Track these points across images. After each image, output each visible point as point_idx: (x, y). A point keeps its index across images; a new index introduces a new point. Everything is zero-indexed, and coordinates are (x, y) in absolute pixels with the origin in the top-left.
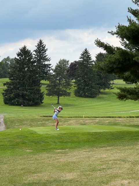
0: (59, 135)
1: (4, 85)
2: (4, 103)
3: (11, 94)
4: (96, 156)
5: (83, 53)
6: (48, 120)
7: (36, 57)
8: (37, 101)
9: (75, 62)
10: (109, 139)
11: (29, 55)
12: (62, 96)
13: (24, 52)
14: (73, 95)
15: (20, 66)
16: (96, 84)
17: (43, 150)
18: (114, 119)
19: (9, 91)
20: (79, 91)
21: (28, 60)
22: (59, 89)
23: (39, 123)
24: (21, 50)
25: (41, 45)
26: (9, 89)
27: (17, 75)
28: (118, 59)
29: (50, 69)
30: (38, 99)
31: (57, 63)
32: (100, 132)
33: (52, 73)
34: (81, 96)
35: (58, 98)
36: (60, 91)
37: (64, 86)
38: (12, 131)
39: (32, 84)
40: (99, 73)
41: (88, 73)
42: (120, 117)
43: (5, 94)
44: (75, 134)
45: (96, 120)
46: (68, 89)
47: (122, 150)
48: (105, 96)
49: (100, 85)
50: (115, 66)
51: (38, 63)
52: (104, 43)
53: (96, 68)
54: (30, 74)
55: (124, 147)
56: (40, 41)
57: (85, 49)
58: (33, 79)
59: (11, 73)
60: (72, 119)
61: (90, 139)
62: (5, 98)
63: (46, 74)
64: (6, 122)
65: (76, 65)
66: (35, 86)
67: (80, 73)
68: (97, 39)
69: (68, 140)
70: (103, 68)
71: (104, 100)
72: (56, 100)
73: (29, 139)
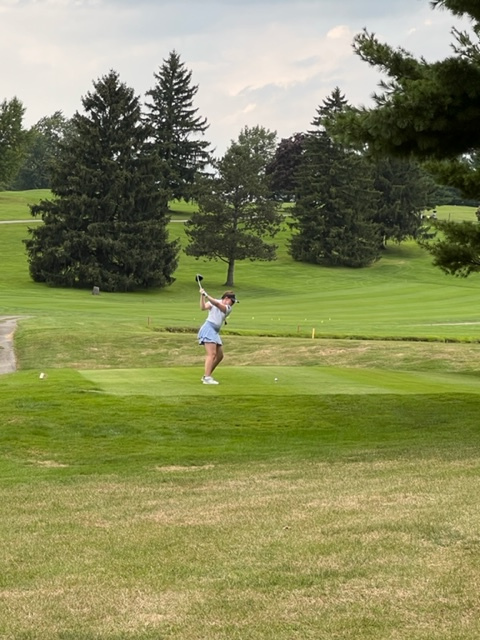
0: (188, 403)
1: (33, 213)
2: (32, 276)
3: (57, 244)
4: (315, 504)
5: (326, 104)
6: (178, 343)
7: (156, 117)
8: (152, 273)
9: (298, 136)
11: (127, 104)
12: (243, 258)
13: (111, 95)
14: (287, 255)
15: (94, 144)
16: (370, 220)
17: (110, 462)
18: (426, 348)
19: (49, 233)
20: (309, 242)
21: (122, 124)
22: (233, 231)
23: (144, 354)
24: (99, 87)
25: (174, 71)
26: (51, 226)
27: (81, 177)
28: (434, 97)
29: (206, 160)
30: (154, 267)
31: (233, 141)
32: (357, 396)
33: (213, 175)
34: (312, 260)
35: (228, 265)
36: (238, 240)
37: (252, 220)
39: (136, 211)
41: (343, 179)
42: (451, 341)
43: (34, 246)
44: (253, 400)
45: (359, 349)
46: (267, 232)
48: (402, 262)
49: (385, 222)
50: (420, 126)
51: (161, 137)
52: (388, 48)
53: (342, 132)
54: (129, 175)
55: (446, 465)
56: (173, 56)
57: (335, 91)
58: (138, 192)
59: (59, 170)
60: (271, 342)
61: (311, 424)
62: (36, 258)
63: (190, 178)
64: (20, 344)
65: (302, 149)
66: (145, 218)
67: (313, 176)
68: (363, 32)
69: (222, 426)
70: (370, 131)
71: (398, 278)
72: (223, 272)
73: (65, 415)
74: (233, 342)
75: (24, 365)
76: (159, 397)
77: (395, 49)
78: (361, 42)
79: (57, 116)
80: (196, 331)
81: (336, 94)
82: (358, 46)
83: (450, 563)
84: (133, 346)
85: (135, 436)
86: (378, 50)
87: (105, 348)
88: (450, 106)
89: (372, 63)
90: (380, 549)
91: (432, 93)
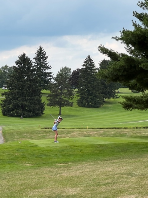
0: (61, 148)
1: (2, 96)
2: (3, 114)
3: (9, 104)
4: (101, 170)
5: (86, 60)
6: (49, 132)
7: (36, 65)
8: (38, 112)
9: (78, 70)
10: (114, 151)
11: (28, 62)
12: (64, 106)
13: (23, 60)
14: (76, 105)
15: (19, 75)
16: (100, 93)
17: (44, 164)
19: (7, 101)
20: (82, 101)
21: (27, 68)
22: (61, 99)
23: (40, 135)
24: (20, 58)
25: (41, 52)
26: (7, 99)
27: (16, 85)
28: (123, 66)
29: (51, 78)
30: (38, 110)
31: (58, 72)
33: (53, 82)
34: (84, 106)
36: (62, 101)
37: (66, 95)
38: (11, 145)
39: (32, 94)
40: (103, 81)
41: (92, 82)
42: (126, 128)
43: (3, 105)
44: (78, 147)
45: (101, 132)
46: (70, 98)
47: (129, 163)
48: (110, 105)
49: (105, 94)
50: (120, 74)
51: (38, 72)
52: (108, 49)
53: (100, 76)
54: (30, 83)
55: (131, 160)
56: (40, 47)
57: (88, 56)
58: (32, 88)
59: (9, 83)
60: (75, 131)
62: (4, 109)
63: (47, 83)
65: (79, 73)
66: (35, 96)
67: (83, 81)
68: (101, 45)
69: (71, 153)
71: (109, 110)
72: (58, 110)
73: (30, 152)
74: (65, 131)
75: (6, 140)
79: (6, 66)
82: (99, 49)
83: (136, 180)
86: (105, 50)
87: (29, 134)
89: (103, 54)
90: (119, 178)
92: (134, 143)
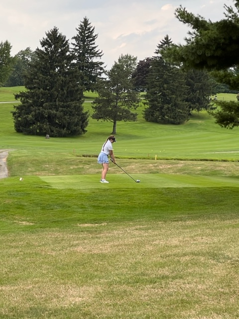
0: (94, 192)
1: (16, 98)
2: (16, 130)
3: (28, 114)
5: (162, 43)
6: (88, 163)
7: (77, 50)
8: (75, 128)
9: (148, 59)
10: (194, 202)
11: (62, 44)
12: (121, 120)
13: (54, 39)
14: (142, 118)
15: (46, 64)
16: (184, 100)
17: (55, 222)
18: (212, 164)
19: (24, 108)
20: (153, 112)
21: (60, 53)
22: (116, 107)
23: (72, 168)
24: (48, 35)
25: (86, 27)
26: (25, 104)
27: (40, 80)
28: (215, 39)
29: (102, 71)
30: (77, 125)
31: (115, 62)
32: (177, 188)
33: (105, 79)
34: (155, 121)
35: (113, 123)
36: (118, 111)
37: (125, 101)
39: (67, 97)
41: (170, 80)
42: (225, 161)
43: (17, 115)
44: (126, 191)
45: (179, 165)
46: (133, 107)
48: (200, 122)
49: (191, 102)
50: (209, 53)
51: (80, 60)
54: (64, 79)
55: (222, 222)
56: (85, 19)
57: (166, 37)
58: (68, 88)
59: (29, 77)
60: (133, 162)
61: (155, 203)
62: (18, 120)
63: (94, 80)
64: (10, 164)
65: (150, 65)
66: (72, 100)
67: (155, 79)
68: (180, 7)
69: (111, 204)
70: (183, 56)
71: (198, 129)
72: (111, 127)
73: (32, 199)
75: (12, 174)
76: (79, 190)
77: (196, 16)
78: (179, 12)
79: (28, 50)
80: (97, 156)
81: (167, 38)
82: (177, 14)
83: (224, 271)
84: (66, 164)
85: (67, 209)
86: (187, 16)
87: (52, 165)
88: (223, 43)
89: (184, 23)
90: (190, 265)
91: (214, 37)
92: (232, 187)
